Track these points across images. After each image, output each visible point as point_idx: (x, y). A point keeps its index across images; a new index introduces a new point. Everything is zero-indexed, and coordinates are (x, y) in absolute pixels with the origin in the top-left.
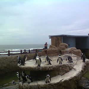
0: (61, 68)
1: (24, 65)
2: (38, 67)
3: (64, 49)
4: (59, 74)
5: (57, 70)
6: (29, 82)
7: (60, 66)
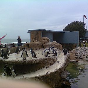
0: (46, 61)
1: (7, 59)
2: (24, 60)
3: (46, 43)
4: (44, 67)
5: (42, 63)
6: (14, 76)
7: (45, 59)
